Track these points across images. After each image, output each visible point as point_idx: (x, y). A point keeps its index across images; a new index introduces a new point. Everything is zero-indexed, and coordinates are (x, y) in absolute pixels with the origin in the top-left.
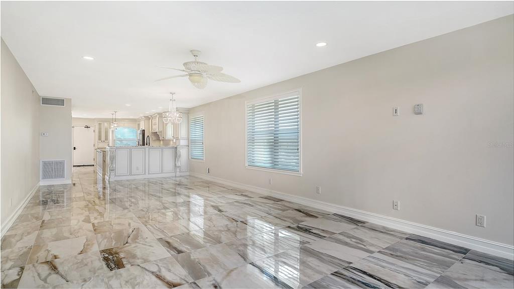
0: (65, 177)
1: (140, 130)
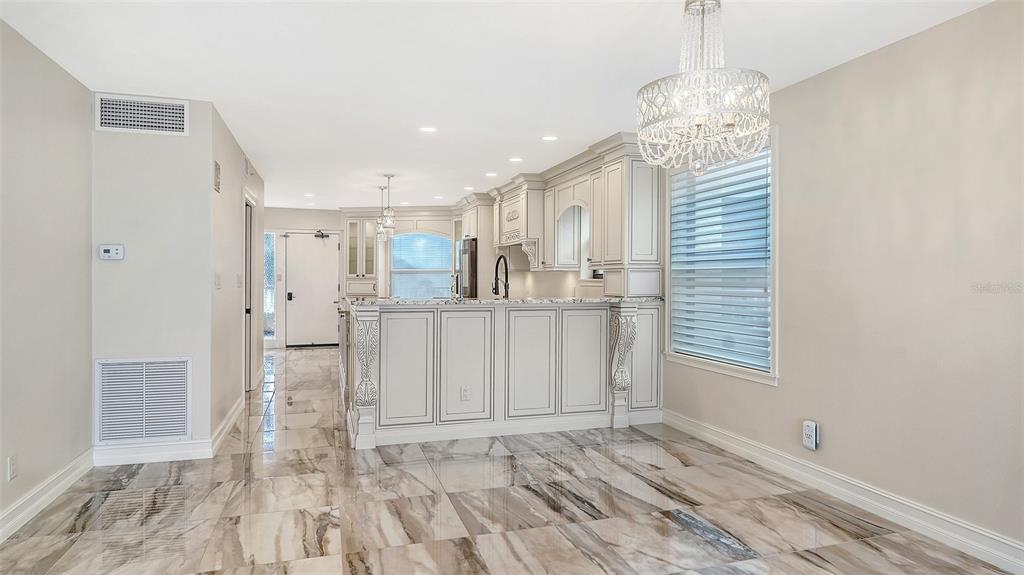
0: (189, 431)
1: (464, 241)
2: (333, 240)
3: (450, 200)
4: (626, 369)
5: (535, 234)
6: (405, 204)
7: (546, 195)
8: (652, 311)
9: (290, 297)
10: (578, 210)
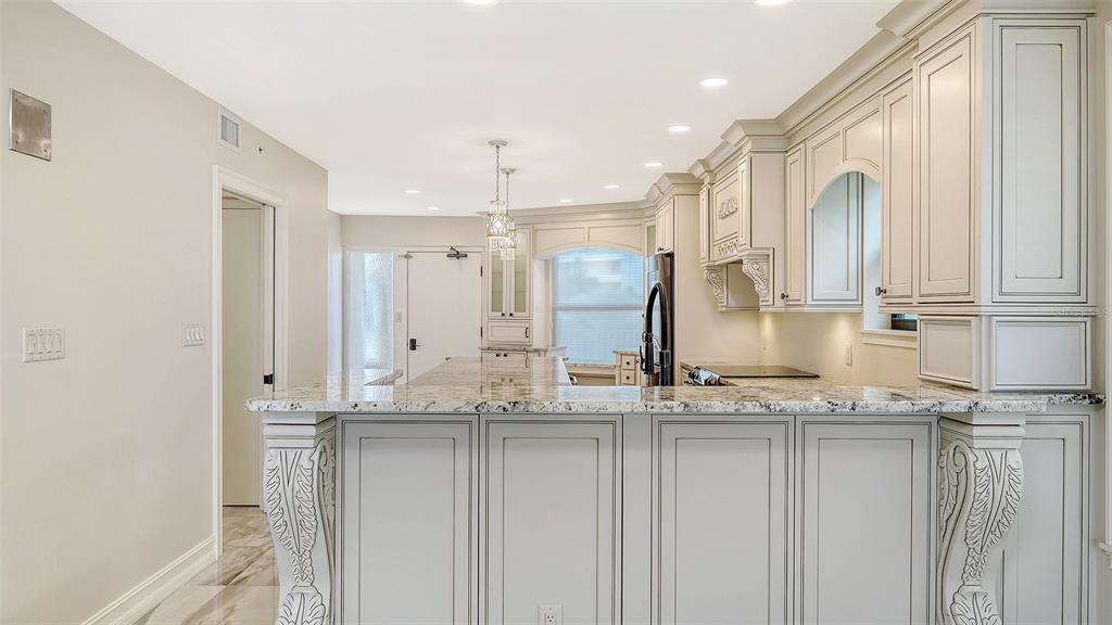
1: (656, 257)
2: (473, 262)
3: (637, 192)
4: (989, 586)
5: (767, 238)
6: (565, 201)
7: (790, 160)
8: (1062, 431)
9: (413, 345)
10: (857, 184)
